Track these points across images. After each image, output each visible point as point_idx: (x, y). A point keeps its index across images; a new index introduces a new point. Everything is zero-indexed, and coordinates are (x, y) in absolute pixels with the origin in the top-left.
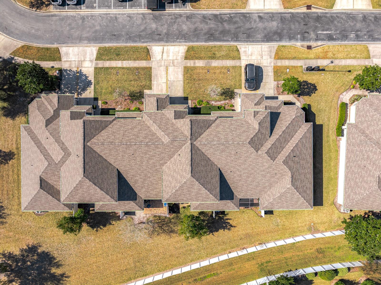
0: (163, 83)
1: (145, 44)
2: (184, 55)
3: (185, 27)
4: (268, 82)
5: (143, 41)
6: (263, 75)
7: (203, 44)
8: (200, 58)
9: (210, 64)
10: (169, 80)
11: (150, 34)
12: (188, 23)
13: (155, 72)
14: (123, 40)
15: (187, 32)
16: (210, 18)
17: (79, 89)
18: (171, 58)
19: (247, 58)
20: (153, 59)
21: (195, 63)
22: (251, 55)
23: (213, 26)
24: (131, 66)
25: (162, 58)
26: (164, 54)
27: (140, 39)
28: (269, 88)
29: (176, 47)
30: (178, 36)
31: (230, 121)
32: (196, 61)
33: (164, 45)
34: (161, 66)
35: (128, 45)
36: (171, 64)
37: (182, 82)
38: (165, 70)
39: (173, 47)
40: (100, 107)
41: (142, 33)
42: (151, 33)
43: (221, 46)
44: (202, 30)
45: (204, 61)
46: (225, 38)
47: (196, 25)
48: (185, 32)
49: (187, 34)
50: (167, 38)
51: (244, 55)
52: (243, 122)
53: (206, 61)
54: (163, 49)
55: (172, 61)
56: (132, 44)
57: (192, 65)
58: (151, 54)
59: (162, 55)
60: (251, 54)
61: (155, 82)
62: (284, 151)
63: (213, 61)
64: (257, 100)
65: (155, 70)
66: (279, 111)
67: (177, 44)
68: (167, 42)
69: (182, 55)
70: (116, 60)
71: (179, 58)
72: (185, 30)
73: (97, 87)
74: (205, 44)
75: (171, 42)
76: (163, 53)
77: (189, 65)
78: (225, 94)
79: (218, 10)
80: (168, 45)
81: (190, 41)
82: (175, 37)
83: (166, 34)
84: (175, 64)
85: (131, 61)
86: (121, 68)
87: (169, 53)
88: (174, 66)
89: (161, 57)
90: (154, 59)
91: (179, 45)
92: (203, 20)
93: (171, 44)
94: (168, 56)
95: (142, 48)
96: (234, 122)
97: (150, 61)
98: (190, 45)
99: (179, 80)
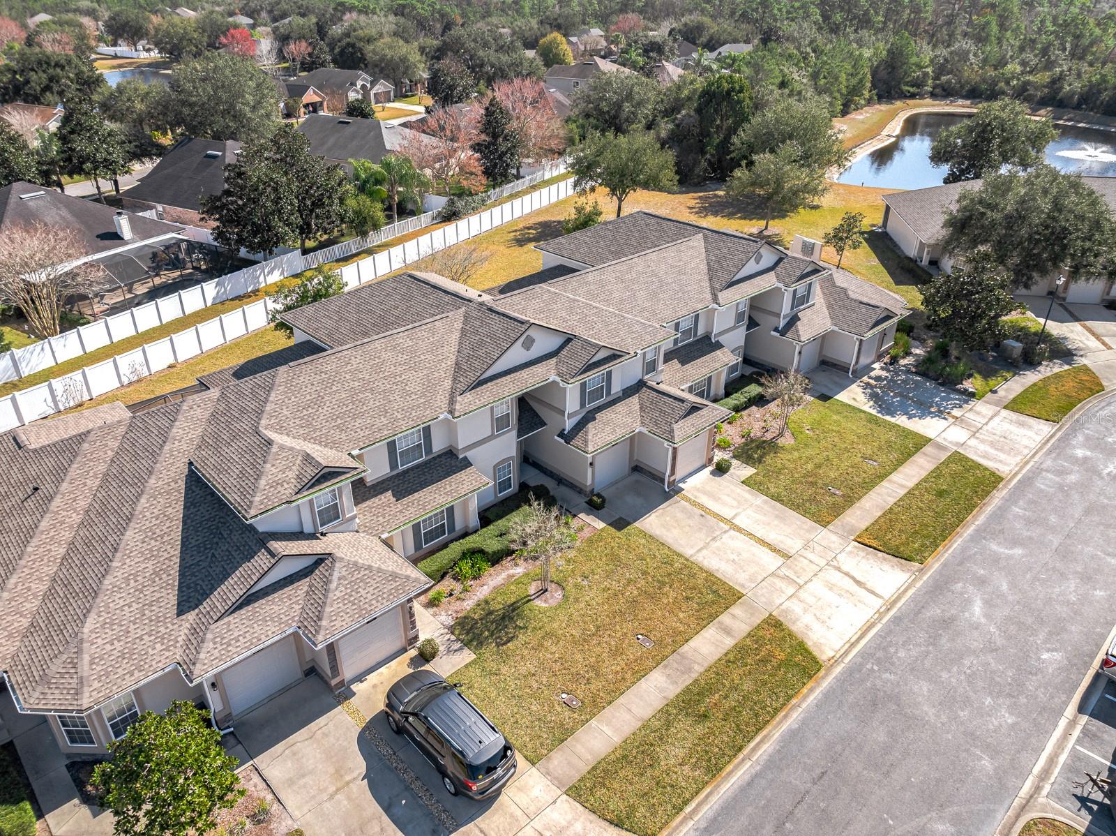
0: (736, 515)
1: (937, 566)
2: (796, 628)
4: (331, 797)
6: (387, 810)
8: (729, 661)
9: (668, 671)
10: (732, 532)
13: (798, 523)
17: (883, 391)
18: (817, 588)
19: (537, 824)
20: (856, 548)
24: (872, 493)
26: (850, 581)
28: (303, 776)
31: (396, 420)
32: (729, 642)
33: (893, 605)
34: (806, 547)
36: (787, 573)
37: (687, 550)
38: (782, 546)
39: (860, 621)
45: (706, 665)
51: (570, 824)
52: (343, 436)
53: (699, 669)
54: (873, 593)
55: (800, 581)
57: (725, 619)
58: (880, 554)
59: (847, 574)
61: (757, 502)
62: (95, 475)
63: (675, 689)
64: (333, 586)
65: (805, 528)
66: (191, 616)
67: (862, 643)
69: (800, 625)
70: (925, 481)
71: (795, 607)
73: (863, 415)
75: (888, 632)
77: (737, 611)
78: (503, 618)
80: (881, 614)
84: (779, 583)
85: (891, 503)
86: (887, 476)
87: (840, 595)
88: (773, 574)
89: (846, 570)
90: (849, 549)
91: (853, 645)
93: (879, 626)
94: (831, 587)
95: (927, 549)
96: (378, 423)
97: (853, 538)
98: (826, 675)
99: (704, 552)
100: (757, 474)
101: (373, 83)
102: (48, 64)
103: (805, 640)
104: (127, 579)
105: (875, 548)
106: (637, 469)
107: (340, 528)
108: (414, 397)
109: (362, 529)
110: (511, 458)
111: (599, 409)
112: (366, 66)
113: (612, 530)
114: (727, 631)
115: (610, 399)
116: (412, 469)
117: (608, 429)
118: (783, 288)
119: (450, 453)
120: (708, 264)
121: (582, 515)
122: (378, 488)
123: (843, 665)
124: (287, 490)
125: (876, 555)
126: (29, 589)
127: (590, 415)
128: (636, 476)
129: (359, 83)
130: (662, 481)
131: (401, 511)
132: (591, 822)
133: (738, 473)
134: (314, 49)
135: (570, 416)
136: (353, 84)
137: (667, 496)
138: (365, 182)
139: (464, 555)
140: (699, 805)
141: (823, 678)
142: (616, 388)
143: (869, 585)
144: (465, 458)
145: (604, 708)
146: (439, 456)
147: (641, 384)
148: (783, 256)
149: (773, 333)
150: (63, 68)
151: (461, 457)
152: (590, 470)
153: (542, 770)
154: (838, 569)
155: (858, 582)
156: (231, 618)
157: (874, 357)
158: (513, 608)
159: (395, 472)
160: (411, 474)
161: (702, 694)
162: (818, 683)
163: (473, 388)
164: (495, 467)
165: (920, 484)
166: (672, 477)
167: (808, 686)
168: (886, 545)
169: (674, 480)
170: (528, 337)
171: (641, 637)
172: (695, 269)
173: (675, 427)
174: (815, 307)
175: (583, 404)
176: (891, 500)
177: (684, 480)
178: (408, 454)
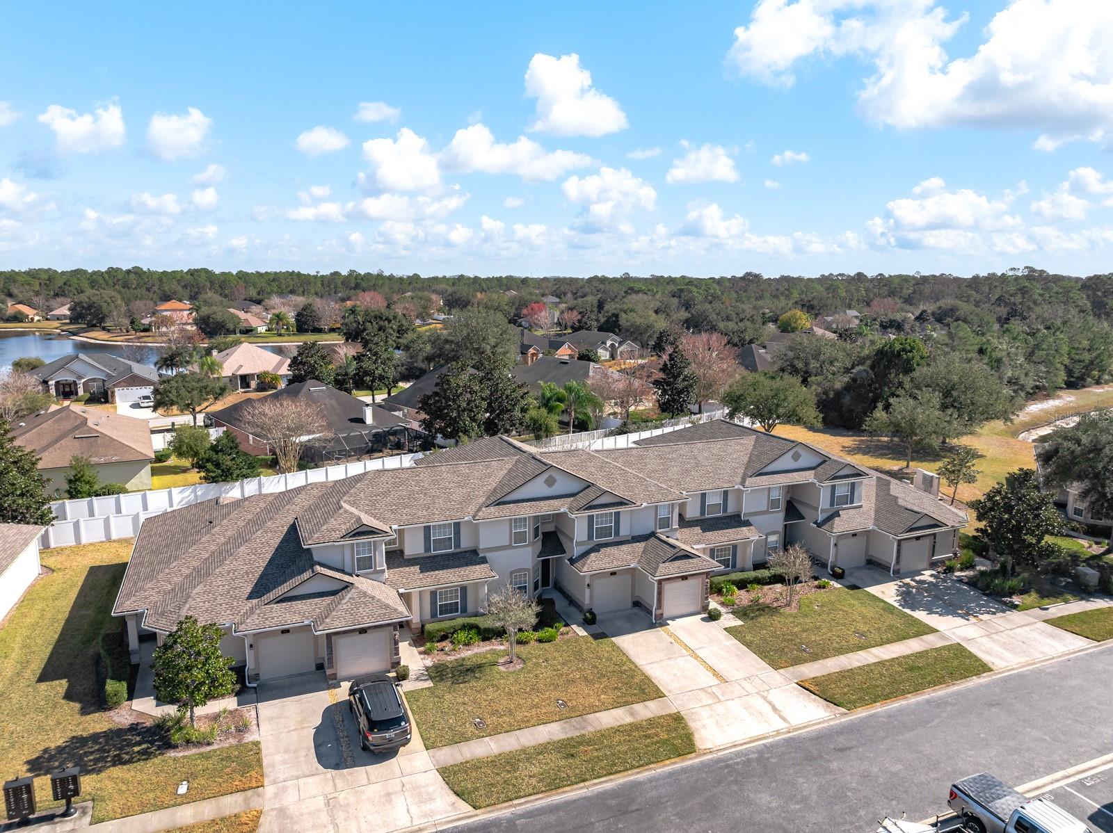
0: (701, 648)
1: (861, 715)
2: (693, 724)
3: (766, 800)
4: (289, 732)
6: (316, 747)
7: (640, 776)
8: (620, 731)
9: (566, 726)
10: (689, 658)
13: (752, 662)
15: (741, 790)
17: (919, 592)
18: (733, 705)
19: (405, 780)
20: (794, 688)
22: (387, 794)
24: (842, 657)
25: (763, 697)
26: (768, 707)
28: (280, 718)
29: (745, 736)
30: (764, 767)
32: (628, 720)
33: (795, 729)
34: (747, 679)
36: (715, 691)
37: (640, 661)
38: (725, 674)
40: (826, 581)
43: (554, 789)
44: (680, 816)
45: (598, 728)
48: (749, 787)
49: (737, 783)
50: (803, 750)
51: (427, 785)
53: (590, 729)
54: (782, 718)
55: (721, 698)
57: (637, 707)
58: (814, 696)
59: (770, 703)
60: (390, 801)
61: (728, 644)
63: (562, 736)
64: (344, 601)
65: (758, 667)
66: (255, 601)
67: (745, 747)
68: (794, 740)
69: (698, 724)
70: (905, 657)
71: (705, 713)
72: (758, 792)
73: (881, 604)
74: (632, 778)
75: (775, 745)
77: (652, 704)
78: (468, 670)
80: (777, 732)
82: (773, 761)
83: (823, 759)
84: (702, 696)
86: (868, 647)
87: (751, 714)
88: (702, 689)
89: (772, 699)
90: (786, 688)
91: (737, 745)
94: (748, 707)
95: (862, 702)
96: (420, 513)
97: (796, 681)
98: (695, 758)
99: (656, 665)
100: (742, 626)
101: (621, 343)
102: (381, 318)
103: (695, 734)
104: (229, 572)
105: (811, 692)
106: (637, 604)
107: (370, 576)
108: (453, 503)
109: (389, 583)
110: (528, 570)
111: (606, 545)
112: (620, 330)
113: (591, 639)
114: (632, 714)
115: (617, 539)
116: (441, 555)
117: (607, 559)
118: (817, 483)
119: (475, 552)
120: (750, 458)
121: (574, 627)
122: (412, 562)
123: (715, 755)
124: (338, 535)
125: (809, 696)
126: (180, 571)
127: (597, 547)
128: (636, 610)
129: (609, 343)
130: (650, 613)
131: (421, 579)
132: (442, 788)
133: (725, 622)
134: (583, 317)
135: (578, 544)
136: (604, 343)
137: (652, 626)
138: (549, 399)
139: (464, 627)
141: (690, 759)
142: (625, 531)
143: (784, 714)
144: (485, 557)
145: (501, 733)
146: (465, 552)
147: (653, 534)
148: (827, 459)
149: (812, 524)
150: (390, 321)
151: (481, 555)
152: (587, 591)
153: (431, 754)
154: (765, 698)
155: (774, 709)
156: (275, 606)
157: (925, 564)
158: (480, 666)
159: (428, 554)
160: (440, 559)
161: (580, 743)
162: (683, 761)
163: (498, 504)
164: (511, 573)
165: (897, 658)
166: (659, 612)
167: (673, 760)
168: (823, 691)
169: (662, 614)
170: (550, 477)
171: (560, 702)
172: (735, 459)
173: (661, 565)
174: (862, 509)
175: (590, 537)
176: (856, 664)
177: (673, 619)
178: (440, 543)
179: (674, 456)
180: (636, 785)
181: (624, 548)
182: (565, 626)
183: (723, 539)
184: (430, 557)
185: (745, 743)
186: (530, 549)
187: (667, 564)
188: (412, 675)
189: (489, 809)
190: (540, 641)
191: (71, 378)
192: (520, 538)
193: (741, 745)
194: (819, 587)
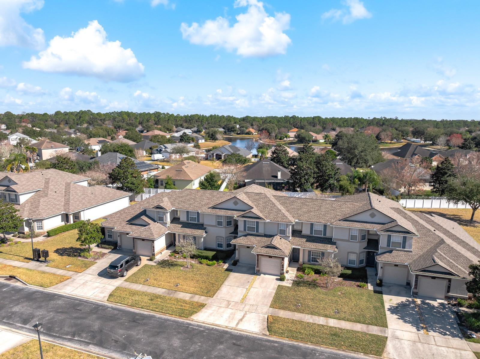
1: (272, 339)
2: (204, 310)
3: (176, 342)
5: (276, 345)
6: (104, 269)
7: (158, 315)
8: (178, 300)
10: (245, 290)
11: (256, 350)
12: (164, 346)
13: (266, 301)
14: (320, 355)
15: (175, 335)
16: (113, 344)
17: (415, 307)
18: (229, 311)
20: (264, 317)
21: (192, 297)
22: (97, 287)
23: (121, 331)
24: (310, 316)
25: (246, 314)
26: (241, 317)
27: (282, 348)
29: (212, 322)
30: (197, 334)
32: (187, 299)
33: (235, 329)
35: (310, 346)
36: (232, 304)
37: (226, 283)
38: (247, 300)
39: (218, 323)
40: (369, 284)
41: (273, 355)
42: (253, 351)
43: (132, 306)
44: (144, 331)
46: (116, 312)
47: (152, 339)
48: (179, 336)
49: (179, 333)
50: (222, 337)
51: (108, 289)
54: (238, 324)
55: (230, 307)
56: (301, 344)
57: (197, 296)
58: (266, 323)
59: (244, 317)
60: (95, 289)
61: (269, 291)
63: (160, 294)
64: (142, 229)
65: (265, 303)
67: (207, 325)
68: (226, 332)
69: (206, 310)
70: (341, 329)
71: (214, 308)
72: (179, 339)
73: (378, 304)
74: (155, 314)
75: (217, 330)
76: (241, 320)
77: (203, 298)
78: (172, 265)
79: (85, 351)
80: (226, 327)
81: (180, 323)
82: (205, 334)
83: (221, 343)
84: (226, 302)
85: (307, 321)
86: (330, 318)
87: (229, 317)
89: (248, 316)
90: (261, 315)
91: (204, 323)
92: (130, 344)
93: (219, 328)
94: (233, 314)
95: (281, 335)
96: (187, 206)
97: (270, 314)
99: (229, 287)
100: (288, 287)
103: (199, 313)
105: (268, 321)
107: (162, 224)
111: (250, 235)
113: (224, 270)
117: (246, 240)
118: (377, 231)
119: (203, 225)
122: (180, 223)
123: (192, 322)
125: (264, 322)
127: (246, 235)
131: (179, 230)
132: (110, 292)
135: (239, 231)
137: (253, 274)
140: (120, 306)
141: (182, 319)
142: (261, 231)
143: (241, 322)
146: (200, 224)
148: (393, 221)
151: (205, 227)
152: (237, 251)
153: (123, 282)
156: (129, 225)
157: (443, 297)
158: (176, 265)
159: (188, 222)
160: (191, 224)
161: (160, 298)
162: (179, 318)
163: (213, 208)
164: (217, 237)
165: (336, 328)
166: (258, 269)
167: (176, 316)
168: (271, 323)
169: (259, 270)
170: (236, 201)
171: (178, 284)
172: (343, 211)
173: (260, 248)
174: (411, 253)
175: (245, 230)
176: (311, 321)
177: (265, 274)
178: (193, 219)
179: (310, 204)
180: (153, 317)
181: (258, 238)
182: (223, 263)
183: (313, 247)
184: (187, 223)
185: (208, 324)
186: (224, 229)
187: (263, 248)
188: (155, 260)
189: (110, 302)
190: (207, 265)
191: (220, 153)
192: (220, 223)
193: (207, 324)
194: (358, 286)
